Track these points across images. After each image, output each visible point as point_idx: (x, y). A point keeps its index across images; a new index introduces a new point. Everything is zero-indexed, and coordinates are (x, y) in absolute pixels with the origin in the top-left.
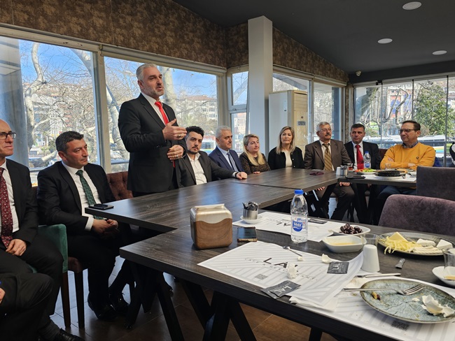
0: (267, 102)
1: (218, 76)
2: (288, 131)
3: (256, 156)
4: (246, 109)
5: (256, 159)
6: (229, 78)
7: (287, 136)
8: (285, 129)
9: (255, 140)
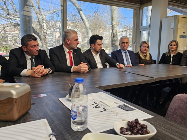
0: (161, 23)
1: (135, 10)
2: (174, 43)
3: (145, 54)
4: (149, 28)
5: (146, 56)
6: (141, 11)
7: (173, 46)
8: (172, 42)
9: (146, 45)
